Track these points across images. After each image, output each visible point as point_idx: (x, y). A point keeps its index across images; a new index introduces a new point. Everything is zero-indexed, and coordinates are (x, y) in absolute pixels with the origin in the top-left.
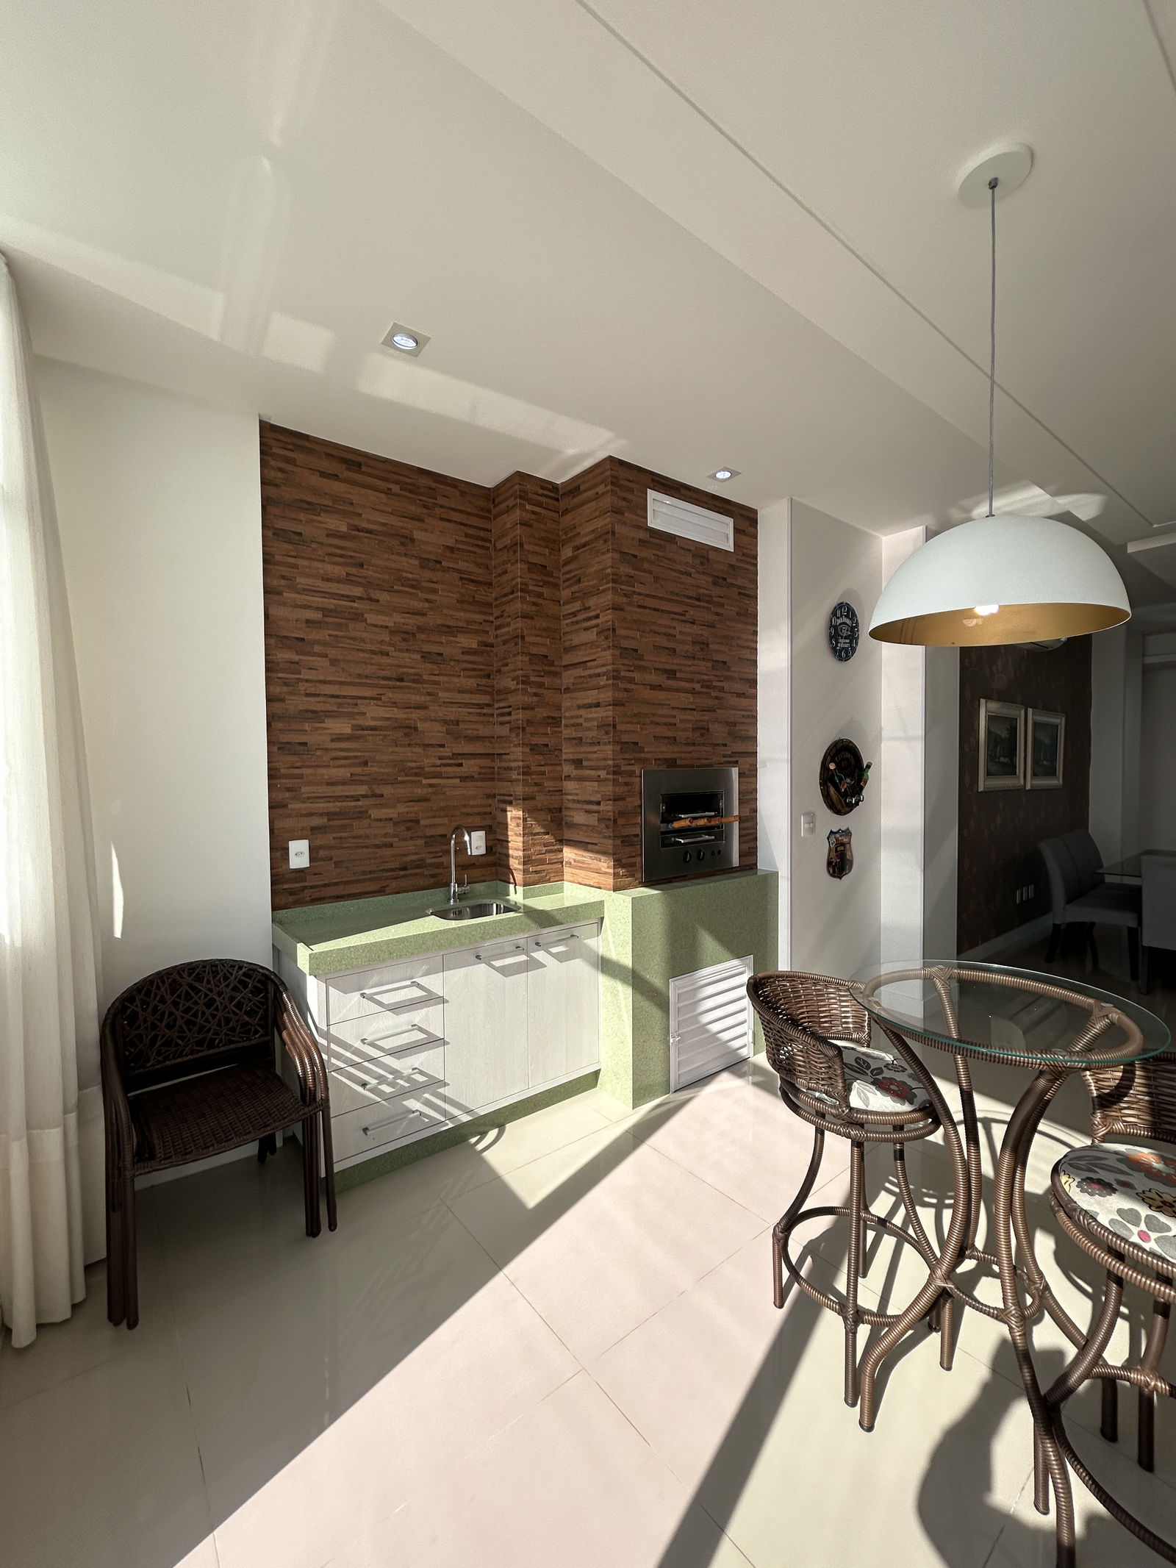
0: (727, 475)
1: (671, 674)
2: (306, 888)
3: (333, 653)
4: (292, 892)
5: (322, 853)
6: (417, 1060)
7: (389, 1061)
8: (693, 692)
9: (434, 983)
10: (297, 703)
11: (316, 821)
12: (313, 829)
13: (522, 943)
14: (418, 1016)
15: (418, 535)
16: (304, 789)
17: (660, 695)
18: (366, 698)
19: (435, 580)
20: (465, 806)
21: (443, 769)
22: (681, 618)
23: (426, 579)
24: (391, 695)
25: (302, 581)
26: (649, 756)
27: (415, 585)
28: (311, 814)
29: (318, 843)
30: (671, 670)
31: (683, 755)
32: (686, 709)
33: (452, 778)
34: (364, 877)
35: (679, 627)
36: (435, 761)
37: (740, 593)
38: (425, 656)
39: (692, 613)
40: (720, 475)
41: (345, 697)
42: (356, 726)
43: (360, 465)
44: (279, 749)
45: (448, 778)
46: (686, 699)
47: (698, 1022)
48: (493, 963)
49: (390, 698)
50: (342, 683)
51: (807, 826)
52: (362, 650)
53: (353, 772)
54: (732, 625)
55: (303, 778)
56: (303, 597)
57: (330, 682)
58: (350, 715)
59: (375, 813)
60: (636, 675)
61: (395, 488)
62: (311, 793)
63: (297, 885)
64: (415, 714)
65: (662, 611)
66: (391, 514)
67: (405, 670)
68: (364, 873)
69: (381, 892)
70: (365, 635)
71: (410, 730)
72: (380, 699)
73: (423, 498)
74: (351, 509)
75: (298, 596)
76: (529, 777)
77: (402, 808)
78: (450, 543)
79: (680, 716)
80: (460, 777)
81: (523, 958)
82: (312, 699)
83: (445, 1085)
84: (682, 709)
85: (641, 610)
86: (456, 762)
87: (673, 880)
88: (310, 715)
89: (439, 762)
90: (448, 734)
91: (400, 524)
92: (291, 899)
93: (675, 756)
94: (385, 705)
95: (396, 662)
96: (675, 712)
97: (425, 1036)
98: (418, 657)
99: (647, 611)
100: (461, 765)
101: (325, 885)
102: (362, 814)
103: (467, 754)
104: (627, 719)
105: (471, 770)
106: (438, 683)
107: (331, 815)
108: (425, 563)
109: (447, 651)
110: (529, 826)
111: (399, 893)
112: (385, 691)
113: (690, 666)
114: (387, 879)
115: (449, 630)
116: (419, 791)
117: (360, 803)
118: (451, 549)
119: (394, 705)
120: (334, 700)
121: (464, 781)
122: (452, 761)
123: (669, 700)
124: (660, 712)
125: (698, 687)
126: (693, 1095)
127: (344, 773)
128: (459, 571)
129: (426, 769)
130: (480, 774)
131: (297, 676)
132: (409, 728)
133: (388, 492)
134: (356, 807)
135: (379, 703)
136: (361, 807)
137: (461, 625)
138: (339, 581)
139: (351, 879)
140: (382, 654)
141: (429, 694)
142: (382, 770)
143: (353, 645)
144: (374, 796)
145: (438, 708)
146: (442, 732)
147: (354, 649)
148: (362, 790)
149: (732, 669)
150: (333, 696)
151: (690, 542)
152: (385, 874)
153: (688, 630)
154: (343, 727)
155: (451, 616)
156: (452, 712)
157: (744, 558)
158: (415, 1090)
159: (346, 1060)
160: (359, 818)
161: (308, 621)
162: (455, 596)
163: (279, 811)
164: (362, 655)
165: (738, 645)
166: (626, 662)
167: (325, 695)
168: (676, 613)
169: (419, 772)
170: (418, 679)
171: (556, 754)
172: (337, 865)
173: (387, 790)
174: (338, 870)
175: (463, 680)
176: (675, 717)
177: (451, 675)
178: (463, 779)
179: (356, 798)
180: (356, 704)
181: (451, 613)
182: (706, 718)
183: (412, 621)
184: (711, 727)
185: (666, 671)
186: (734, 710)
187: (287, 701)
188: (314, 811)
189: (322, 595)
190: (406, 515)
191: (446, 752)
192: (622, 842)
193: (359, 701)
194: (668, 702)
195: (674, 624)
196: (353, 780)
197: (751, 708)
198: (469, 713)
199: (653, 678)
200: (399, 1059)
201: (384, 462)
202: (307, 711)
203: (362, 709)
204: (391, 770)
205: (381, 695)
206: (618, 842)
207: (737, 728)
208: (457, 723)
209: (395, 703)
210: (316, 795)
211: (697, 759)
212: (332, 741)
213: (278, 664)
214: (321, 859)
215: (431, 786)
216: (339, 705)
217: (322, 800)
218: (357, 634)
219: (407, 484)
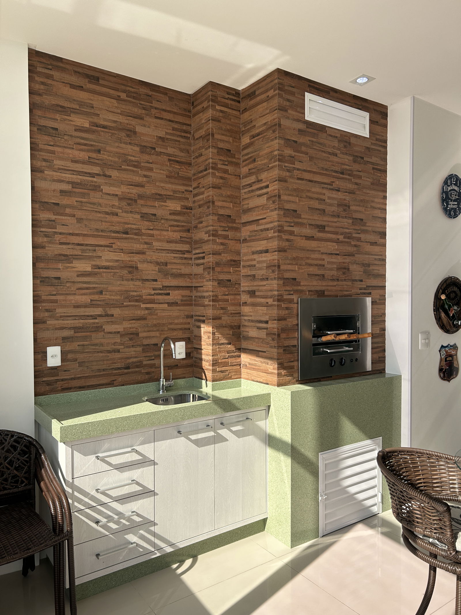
0: (365, 80)
1: (321, 228)
2: (57, 380)
3: (79, 214)
4: (48, 383)
5: (70, 356)
6: (136, 506)
7: (115, 505)
8: (337, 241)
9: (147, 450)
10: (53, 249)
11: (66, 333)
12: (64, 339)
13: (211, 422)
14: (136, 474)
15: (139, 129)
16: (57, 311)
17: (313, 244)
18: (101, 246)
19: (151, 161)
20: (171, 324)
21: (156, 297)
22: (329, 187)
23: (144, 161)
24: (119, 244)
25: (58, 163)
26: (304, 288)
27: (137, 165)
28: (62, 328)
29: (67, 348)
30: (321, 226)
31: (329, 288)
32: (332, 254)
33: (162, 303)
34: (99, 374)
35: (328, 193)
36: (150, 292)
37: (373, 168)
38: (144, 216)
39: (338, 183)
40: (359, 81)
41: (87, 245)
42: (95, 266)
43: (98, 79)
44: (41, 281)
45: (159, 303)
46: (332, 247)
47: (340, 485)
48: (190, 437)
49: (118, 246)
50: (85, 235)
51: (423, 341)
52: (99, 212)
53: (92, 299)
54: (368, 191)
55: (57, 302)
56: (59, 174)
57: (77, 235)
58: (90, 258)
59: (108, 328)
60: (296, 229)
61: (123, 96)
62: (62, 313)
63: (52, 378)
64: (136, 258)
65: (315, 182)
66: (120, 114)
67: (129, 226)
68: (99, 370)
69: (111, 384)
70: (101, 201)
71: (133, 269)
72: (112, 247)
73: (142, 103)
74: (92, 111)
75: (55, 173)
76: (217, 303)
77: (127, 325)
78: (162, 134)
79: (327, 259)
80: (168, 303)
81: (212, 434)
82: (64, 247)
83: (155, 524)
84: (329, 254)
85: (300, 182)
86: (165, 292)
87: (321, 380)
88: (63, 258)
89: (153, 292)
90: (159, 272)
91: (126, 122)
92: (48, 388)
93: (323, 288)
94: (115, 251)
95: (122, 220)
96: (324, 256)
97: (141, 488)
98: (138, 216)
99: (304, 182)
100: (168, 294)
101: (72, 379)
102: (98, 329)
103: (173, 287)
104: (288, 262)
105: (176, 298)
106: (152, 236)
107: (76, 329)
108: (144, 149)
109: (159, 212)
110: (216, 338)
111: (123, 385)
112: (115, 241)
113: (336, 222)
114: (115, 375)
115: (160, 197)
116: (139, 313)
117: (97, 321)
118: (162, 139)
119: (121, 251)
120: (79, 247)
121: (171, 306)
122: (162, 292)
123: (319, 247)
124: (313, 256)
125: (341, 237)
126: (336, 540)
127: (85, 299)
128: (169, 155)
129: (144, 297)
130: (182, 301)
131: (54, 230)
132: (132, 267)
133: (118, 99)
134: (94, 323)
135: (111, 249)
136: (98, 323)
137: (169, 193)
138: (83, 163)
139: (90, 375)
140: (113, 215)
141: (146, 243)
142: (113, 297)
143: (94, 208)
144: (107, 315)
145: (152, 253)
146: (155, 271)
147: (93, 211)
148: (98, 311)
149: (367, 224)
150: (78, 245)
151: (336, 131)
152: (114, 372)
153: (335, 196)
154: (85, 266)
155: (162, 187)
156: (163, 257)
157: (377, 142)
158: (133, 527)
159: (85, 504)
160: (95, 331)
161: (62, 191)
162: (165, 173)
163: (41, 326)
164: (99, 215)
165: (372, 207)
166: (288, 219)
167: (73, 244)
168: (325, 184)
169: (139, 299)
170: (138, 233)
171: (236, 287)
172: (81, 364)
173: (116, 312)
174: (81, 368)
175: (170, 234)
176: (324, 260)
177: (162, 230)
178: (170, 304)
179: (94, 317)
180: (95, 250)
181: (162, 185)
182: (347, 261)
183: (135, 191)
184: (351, 267)
185: (318, 226)
186: (369, 254)
187: (46, 248)
188: (65, 326)
189: (71, 172)
190: (130, 115)
191: (158, 285)
192: (284, 350)
193: (97, 248)
194: (319, 249)
195: (324, 191)
196: (92, 304)
197: (381, 253)
198: (174, 257)
199: (308, 231)
200: (122, 504)
201: (115, 77)
202: (60, 255)
203: (100, 254)
204: (119, 297)
205: (112, 243)
206: (281, 351)
207: (371, 268)
208: (166, 264)
209: (122, 250)
210: (66, 314)
211: (340, 291)
212: (78, 276)
213: (41, 221)
214: (68, 360)
215: (147, 309)
216: (83, 251)
217: (70, 318)
218: (95, 200)
219: (132, 92)
